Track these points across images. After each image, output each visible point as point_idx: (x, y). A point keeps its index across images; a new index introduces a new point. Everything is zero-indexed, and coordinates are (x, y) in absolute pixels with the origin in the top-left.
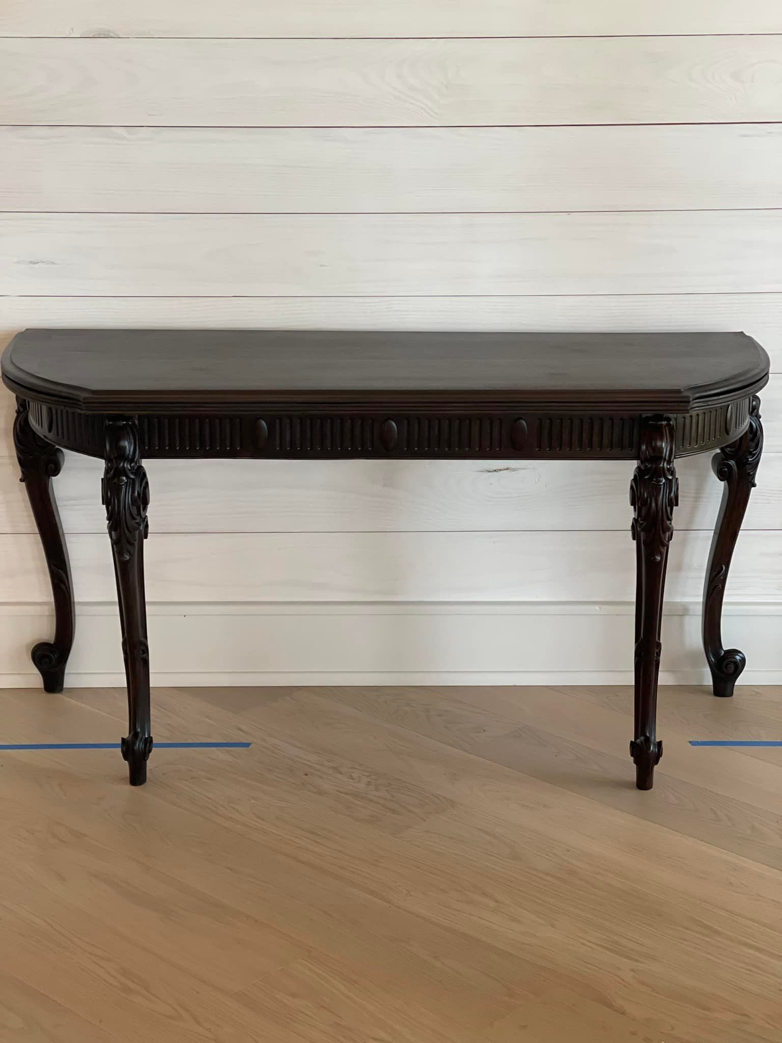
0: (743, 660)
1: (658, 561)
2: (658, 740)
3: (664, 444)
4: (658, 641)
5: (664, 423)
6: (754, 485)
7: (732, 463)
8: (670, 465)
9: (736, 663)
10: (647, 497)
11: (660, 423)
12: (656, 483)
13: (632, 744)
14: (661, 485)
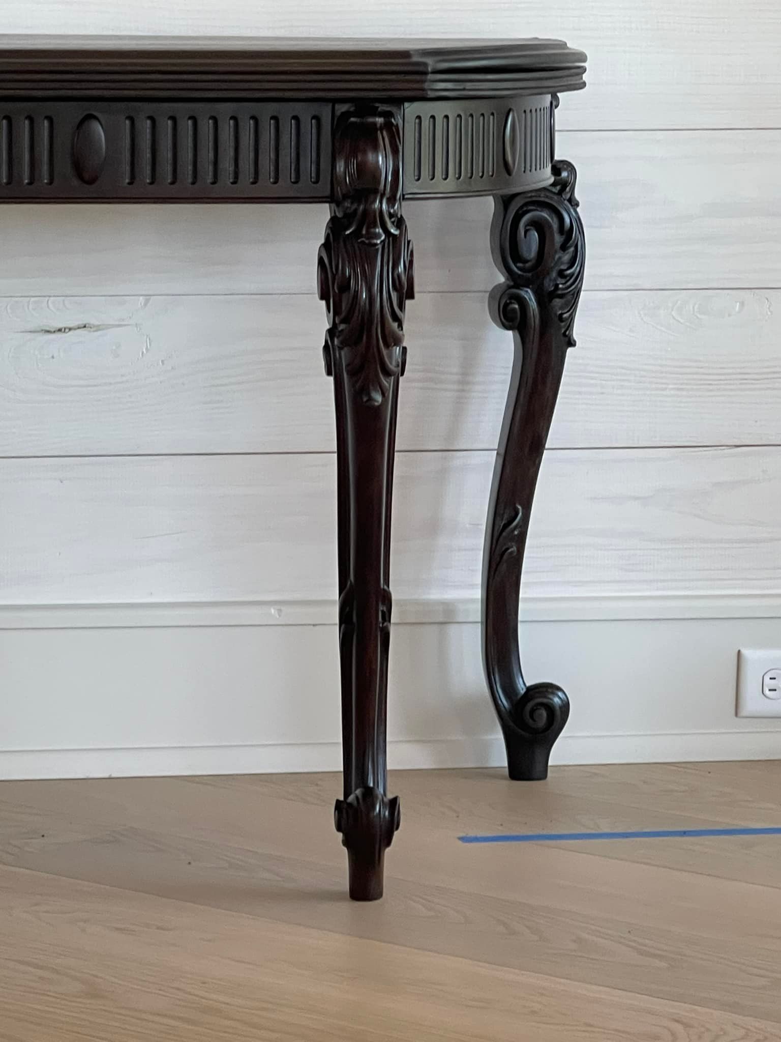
0: (566, 707)
1: (376, 404)
2: (390, 796)
3: (380, 159)
4: (386, 587)
5: (380, 120)
6: (571, 343)
7: (529, 295)
8: (393, 206)
9: (550, 708)
10: (350, 276)
11: (371, 120)
12: (367, 241)
13: (339, 806)
14: (376, 244)
